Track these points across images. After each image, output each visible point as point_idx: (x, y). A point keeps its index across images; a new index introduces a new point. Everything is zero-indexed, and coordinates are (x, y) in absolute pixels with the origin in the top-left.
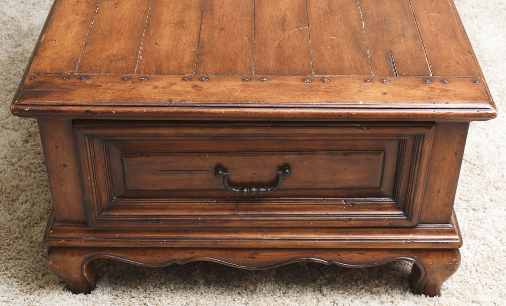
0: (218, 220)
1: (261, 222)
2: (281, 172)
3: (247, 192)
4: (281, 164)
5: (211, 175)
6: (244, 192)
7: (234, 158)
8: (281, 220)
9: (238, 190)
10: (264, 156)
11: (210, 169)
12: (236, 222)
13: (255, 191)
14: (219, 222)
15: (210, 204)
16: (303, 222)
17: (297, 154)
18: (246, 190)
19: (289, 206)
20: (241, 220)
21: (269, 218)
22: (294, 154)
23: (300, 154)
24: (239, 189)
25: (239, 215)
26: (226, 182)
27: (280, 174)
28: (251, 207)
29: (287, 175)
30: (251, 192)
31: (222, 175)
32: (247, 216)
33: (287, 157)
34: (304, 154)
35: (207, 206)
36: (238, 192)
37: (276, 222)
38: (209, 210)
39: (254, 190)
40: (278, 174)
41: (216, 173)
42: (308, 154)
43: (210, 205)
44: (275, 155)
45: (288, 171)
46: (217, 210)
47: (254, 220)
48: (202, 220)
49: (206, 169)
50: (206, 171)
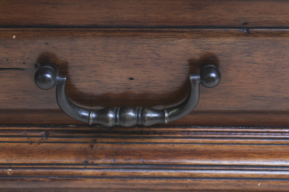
0: (50, 174)
1: (146, 181)
2: (196, 77)
3: (115, 119)
4: (197, 57)
5: (28, 81)
6: (107, 120)
7: (80, 43)
8: (192, 177)
9: (93, 115)
10: (157, 37)
11: (24, 66)
12: (90, 181)
13: (133, 118)
14: (53, 180)
15: (32, 139)
16: (242, 182)
17: (238, 35)
18: (111, 115)
19: (210, 148)
20: (103, 176)
21: (165, 173)
22: (232, 34)
23: (248, 34)
24: (97, 112)
25: (97, 164)
26: (63, 96)
27: (194, 81)
28: (125, 147)
29: (212, 85)
30: (123, 119)
31: (53, 82)
32: (115, 166)
33: (214, 41)
34: (256, 35)
35: (26, 144)
36: (94, 119)
37: (179, 181)
38: (29, 153)
39: (131, 114)
40: (188, 80)
41: (39, 77)
42: (266, 34)
43: (31, 143)
44: (184, 37)
45: (213, 75)
46: (48, 152)
47: (132, 177)
48: (14, 175)
49: (15, 66)
50: (15, 72)
